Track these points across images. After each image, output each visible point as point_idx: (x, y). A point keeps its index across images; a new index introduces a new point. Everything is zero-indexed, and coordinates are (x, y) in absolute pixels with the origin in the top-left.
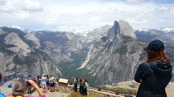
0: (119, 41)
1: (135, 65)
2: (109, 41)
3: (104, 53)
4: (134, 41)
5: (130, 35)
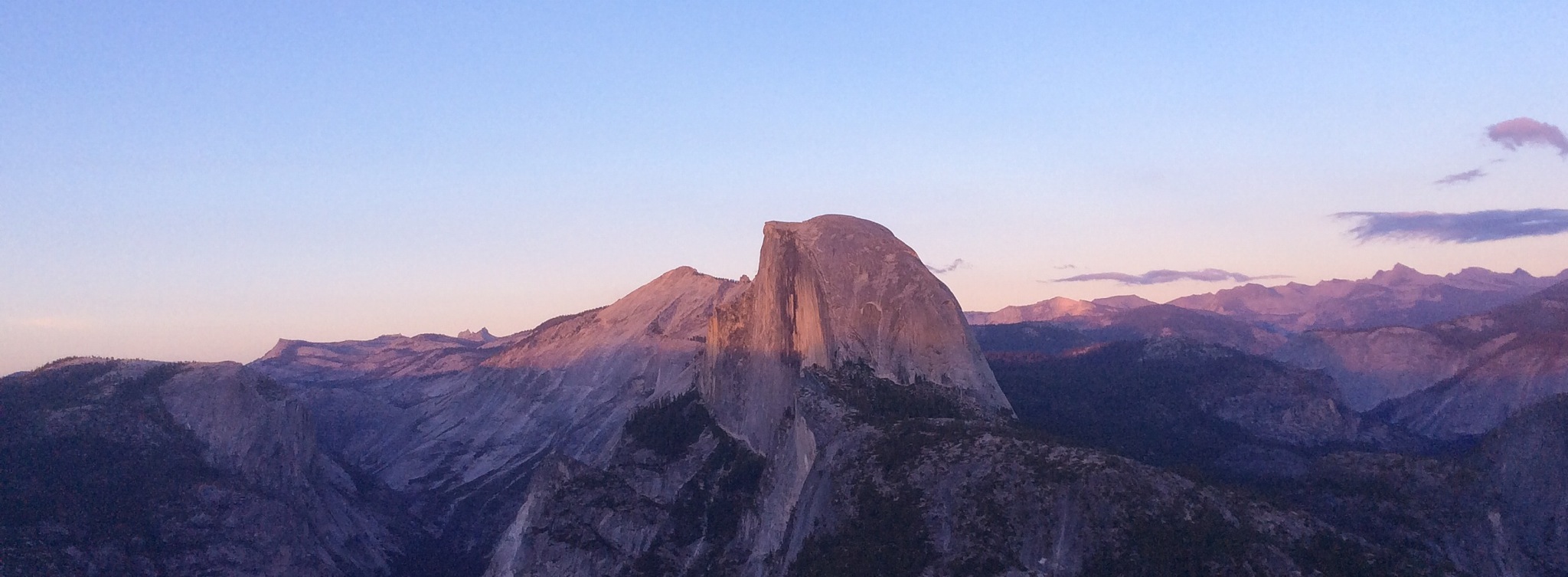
2: (726, 443)
4: (987, 438)
5: (944, 378)
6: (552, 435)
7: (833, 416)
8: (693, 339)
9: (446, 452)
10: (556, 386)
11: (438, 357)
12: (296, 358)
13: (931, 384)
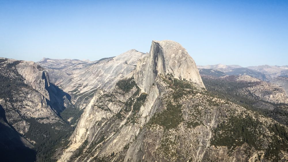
0: (162, 94)
1: (201, 157)
2: (139, 90)
3: (123, 123)
4: (199, 94)
5: (190, 79)
6: (100, 85)
7: (163, 86)
8: (134, 66)
9: (77, 86)
10: (102, 74)
11: (77, 64)
12: (47, 62)
13: (187, 81)
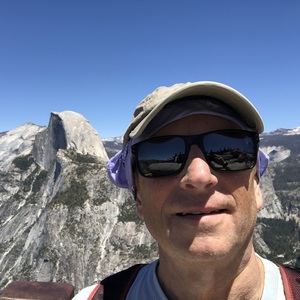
0: (65, 170)
1: (109, 235)
2: (38, 168)
5: (94, 154)
13: (91, 155)
